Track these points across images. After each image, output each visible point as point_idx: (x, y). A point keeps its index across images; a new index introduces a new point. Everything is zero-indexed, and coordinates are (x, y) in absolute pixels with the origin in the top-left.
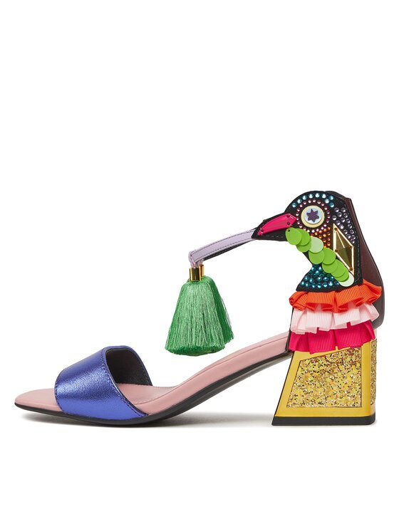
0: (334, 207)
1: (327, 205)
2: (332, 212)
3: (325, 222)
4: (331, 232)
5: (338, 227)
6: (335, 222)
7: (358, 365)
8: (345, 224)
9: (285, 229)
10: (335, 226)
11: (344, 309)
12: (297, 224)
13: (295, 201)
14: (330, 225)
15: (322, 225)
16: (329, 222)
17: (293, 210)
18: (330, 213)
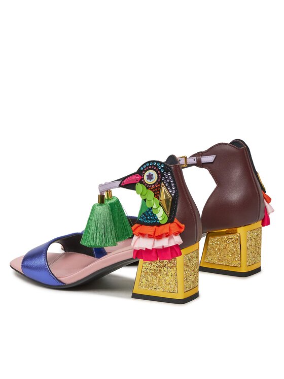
0: (164, 172)
1: (160, 170)
2: (162, 175)
3: (157, 181)
4: (160, 187)
5: (165, 184)
6: (163, 181)
7: (175, 269)
8: (169, 183)
9: (136, 183)
10: (163, 184)
11: (159, 237)
12: (142, 181)
13: (142, 166)
14: (160, 183)
15: (156, 183)
16: (159, 181)
17: (140, 172)
18: (160, 175)
